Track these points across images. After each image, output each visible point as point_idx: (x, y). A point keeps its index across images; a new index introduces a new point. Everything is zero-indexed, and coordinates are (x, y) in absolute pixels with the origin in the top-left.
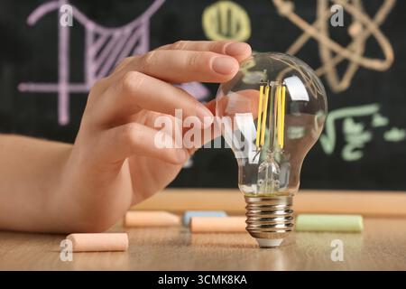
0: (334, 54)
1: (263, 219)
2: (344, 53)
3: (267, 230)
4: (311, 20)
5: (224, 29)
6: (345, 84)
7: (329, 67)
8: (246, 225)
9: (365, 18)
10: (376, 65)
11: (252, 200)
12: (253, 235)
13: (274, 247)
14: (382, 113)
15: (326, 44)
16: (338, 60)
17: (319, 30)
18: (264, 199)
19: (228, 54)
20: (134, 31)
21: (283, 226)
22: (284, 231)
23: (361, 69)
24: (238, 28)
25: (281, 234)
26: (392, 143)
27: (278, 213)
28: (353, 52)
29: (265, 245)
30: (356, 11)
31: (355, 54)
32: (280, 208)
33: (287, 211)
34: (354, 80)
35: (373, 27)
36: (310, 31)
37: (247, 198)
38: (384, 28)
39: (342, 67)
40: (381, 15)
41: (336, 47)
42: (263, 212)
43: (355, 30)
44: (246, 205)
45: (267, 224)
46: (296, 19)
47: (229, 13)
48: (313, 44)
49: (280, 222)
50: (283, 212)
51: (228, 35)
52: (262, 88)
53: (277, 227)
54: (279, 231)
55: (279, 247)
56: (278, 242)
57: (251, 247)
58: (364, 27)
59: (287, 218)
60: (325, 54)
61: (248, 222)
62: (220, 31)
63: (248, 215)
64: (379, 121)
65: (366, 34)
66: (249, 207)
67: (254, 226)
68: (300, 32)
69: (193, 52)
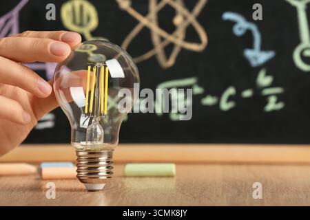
0: (162, 39)
1: (89, 168)
2: (170, 38)
3: (93, 176)
4: (145, 13)
5: (78, 20)
6: (171, 62)
7: (159, 49)
8: (77, 173)
9: (185, 12)
10: (194, 47)
11: (81, 153)
12: (82, 181)
13: (98, 191)
14: (199, 84)
15: (157, 31)
16: (165, 43)
17: (150, 21)
18: (91, 153)
19: (63, 41)
20: (7, 22)
21: (105, 174)
22: (105, 178)
23: (183, 50)
24: (89, 19)
25: (103, 180)
26: (207, 107)
27: (101, 163)
28: (177, 37)
29: (91, 189)
30: (179, 6)
31: (178, 39)
32: (103, 160)
33: (108, 162)
34: (178, 59)
35: (192, 19)
36: (144, 21)
37: (77, 152)
38: (200, 19)
39: (169, 49)
40: (197, 9)
41: (164, 34)
42: (90, 163)
43: (178, 20)
44: (77, 158)
45: (93, 172)
46: (132, 12)
47: (81, 8)
48: (146, 31)
49: (102, 170)
50: (104, 163)
51: (81, 25)
52: (89, 67)
53: (100, 174)
54: (101, 178)
55: (102, 190)
56: (101, 186)
57: (81, 190)
58: (185, 18)
59: (107, 167)
60: (156, 39)
61: (78, 171)
62: (74, 22)
63: (78, 165)
64: (198, 90)
65: (186, 24)
66: (79, 160)
67: (83, 174)
68: (136, 22)
69: (37, 39)
